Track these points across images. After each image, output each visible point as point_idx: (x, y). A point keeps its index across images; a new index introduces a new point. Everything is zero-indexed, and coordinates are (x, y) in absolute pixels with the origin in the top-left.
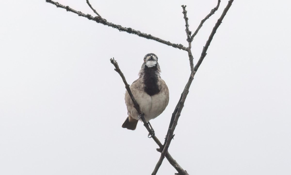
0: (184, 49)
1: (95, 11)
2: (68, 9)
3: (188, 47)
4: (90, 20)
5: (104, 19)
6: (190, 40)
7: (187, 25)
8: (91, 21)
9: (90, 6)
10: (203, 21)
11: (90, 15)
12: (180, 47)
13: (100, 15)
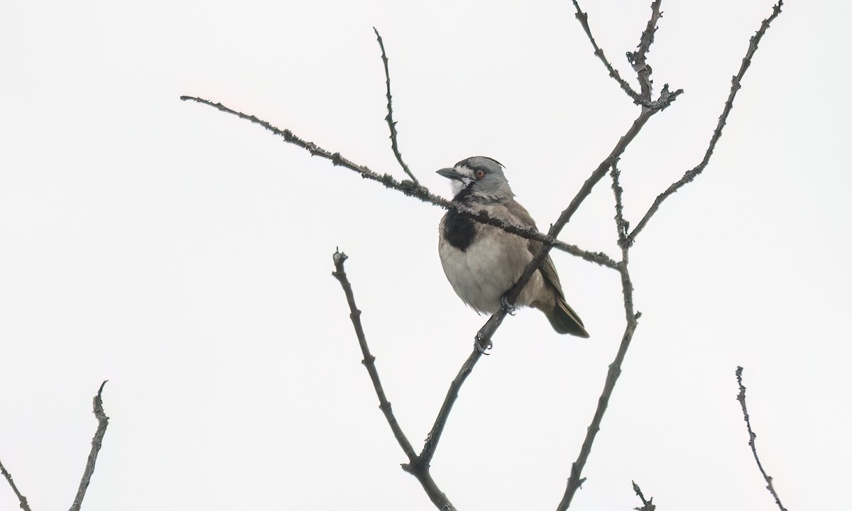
0: (611, 264)
1: (406, 169)
2: (337, 160)
3: (622, 261)
4: (389, 189)
5: (425, 188)
6: (625, 242)
7: (619, 207)
8: (392, 191)
9: (398, 156)
10: (661, 198)
11: (391, 177)
12: (601, 259)
13: (417, 178)
